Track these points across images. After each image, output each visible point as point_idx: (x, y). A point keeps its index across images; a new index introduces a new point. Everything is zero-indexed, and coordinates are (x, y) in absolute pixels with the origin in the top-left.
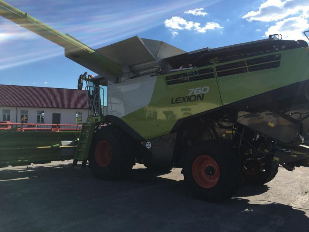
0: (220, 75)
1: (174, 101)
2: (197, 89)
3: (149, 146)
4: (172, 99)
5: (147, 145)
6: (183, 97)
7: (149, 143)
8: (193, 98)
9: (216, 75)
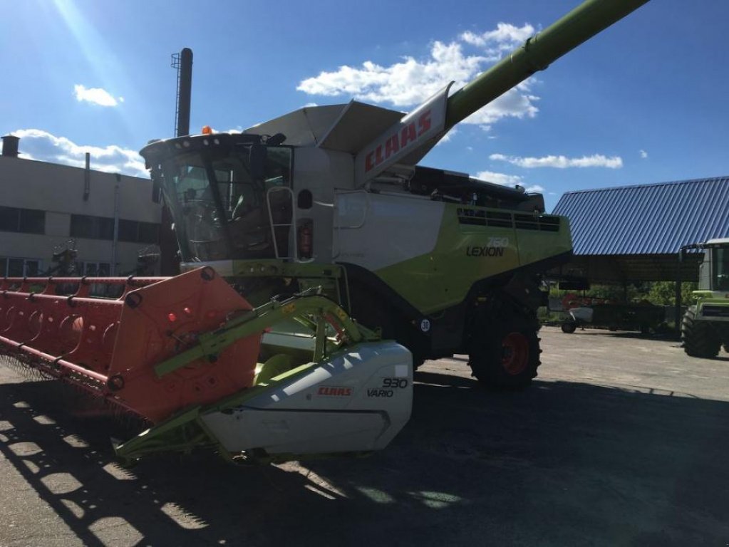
0: (519, 226)
1: (470, 252)
2: (497, 239)
3: (425, 327)
4: (468, 249)
5: (423, 325)
6: (481, 248)
7: (426, 321)
8: (492, 252)
9: (514, 225)
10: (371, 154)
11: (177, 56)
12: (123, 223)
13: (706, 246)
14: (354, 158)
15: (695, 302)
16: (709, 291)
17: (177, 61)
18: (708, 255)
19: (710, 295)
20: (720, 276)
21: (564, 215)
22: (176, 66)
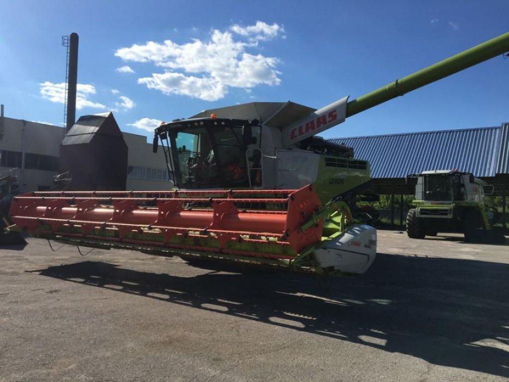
1: (331, 182)
4: (330, 180)
6: (335, 179)
8: (339, 181)
9: (348, 166)
10: (295, 129)
11: (66, 38)
12: (28, 155)
13: (421, 175)
14: (281, 130)
15: (415, 207)
16: (422, 201)
17: (66, 41)
18: (420, 180)
19: (423, 203)
20: (428, 192)
21: (361, 159)
22: (66, 45)
